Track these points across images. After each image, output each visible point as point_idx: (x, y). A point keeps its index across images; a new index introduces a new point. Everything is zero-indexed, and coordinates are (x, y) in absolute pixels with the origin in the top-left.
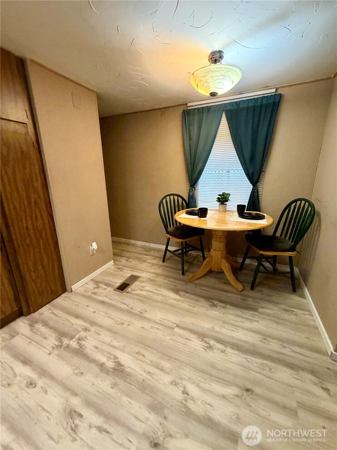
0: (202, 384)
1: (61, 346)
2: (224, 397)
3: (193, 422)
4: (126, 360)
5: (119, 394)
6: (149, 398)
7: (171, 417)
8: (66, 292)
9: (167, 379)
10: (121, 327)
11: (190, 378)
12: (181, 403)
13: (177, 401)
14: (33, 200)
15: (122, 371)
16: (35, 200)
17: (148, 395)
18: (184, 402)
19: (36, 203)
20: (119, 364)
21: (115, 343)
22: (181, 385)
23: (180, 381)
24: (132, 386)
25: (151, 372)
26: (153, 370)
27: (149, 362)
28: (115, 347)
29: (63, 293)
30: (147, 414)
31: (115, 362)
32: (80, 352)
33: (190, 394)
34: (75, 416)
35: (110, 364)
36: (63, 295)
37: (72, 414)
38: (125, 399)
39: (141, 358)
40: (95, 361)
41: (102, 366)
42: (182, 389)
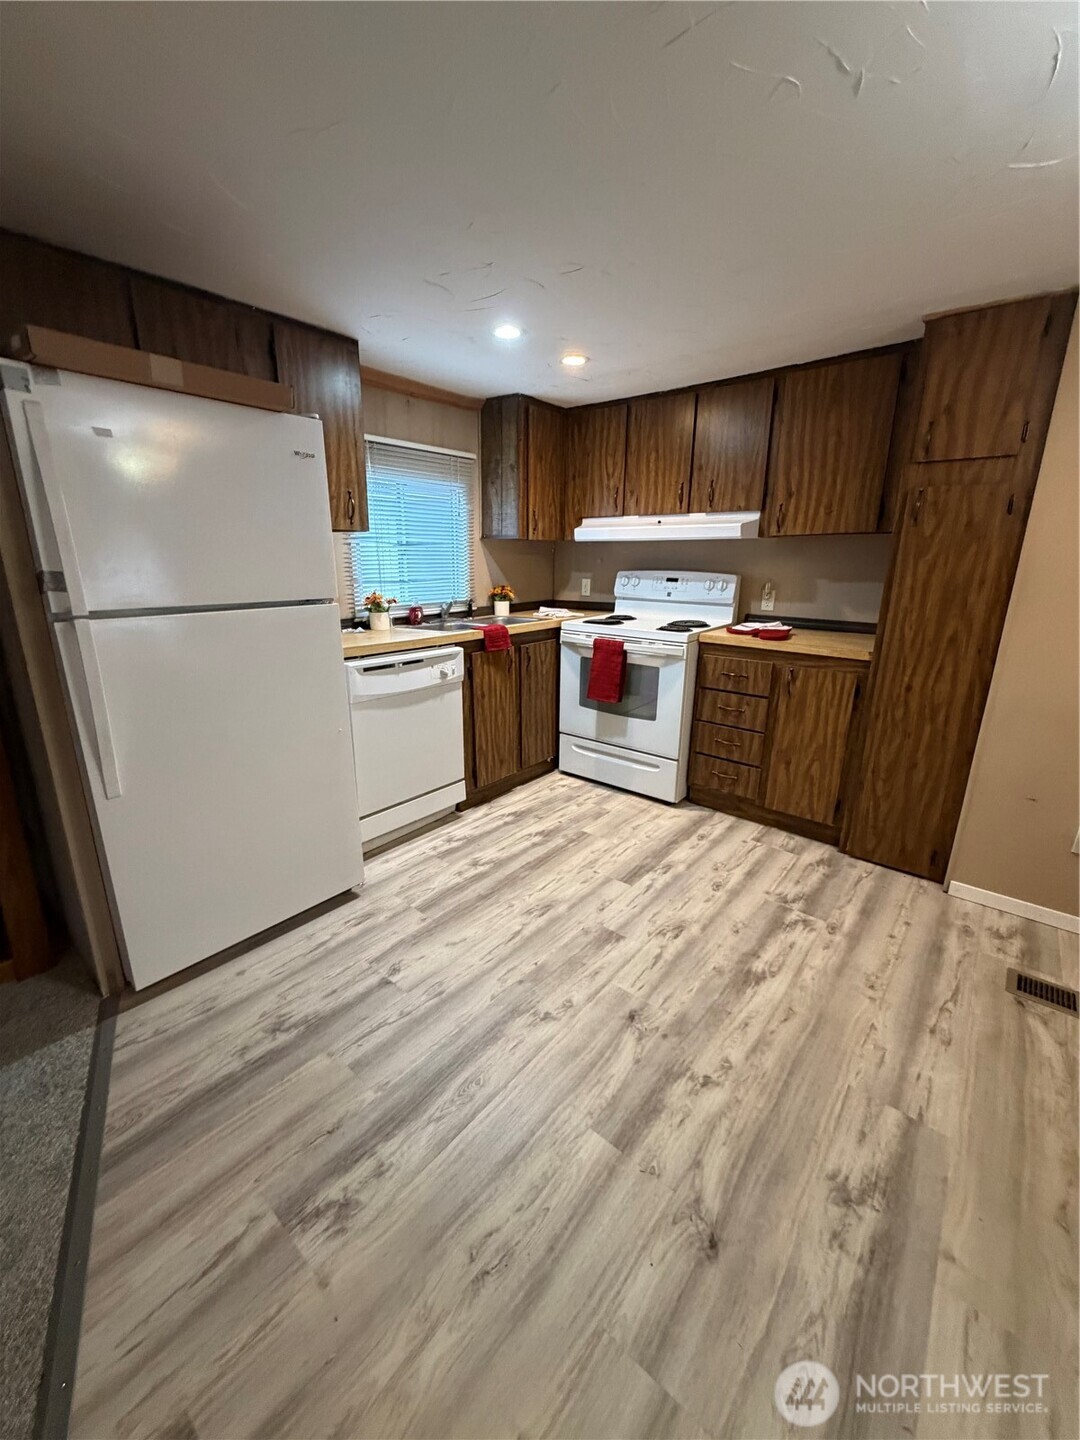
0: (725, 1123)
1: (786, 902)
2: (697, 1164)
3: (655, 1079)
4: (773, 990)
5: (703, 977)
6: (698, 1017)
7: (666, 1045)
8: (937, 885)
9: (736, 1055)
10: (860, 982)
11: (738, 1101)
12: (688, 1069)
13: (692, 1062)
14: (949, 632)
15: (745, 982)
16: (956, 633)
17: (703, 1016)
18: (688, 1074)
19: (953, 640)
20: (760, 978)
21: (807, 974)
22: (723, 1077)
23: (730, 1078)
24: (718, 995)
25: (748, 1029)
26: (754, 1032)
27: (772, 1027)
28: (799, 971)
29: (930, 879)
30: (672, 1012)
31: (764, 972)
32: (776, 925)
33: (704, 1089)
34: (676, 932)
35: (758, 966)
36: (924, 883)
37: (679, 929)
38: (697, 984)
39: (779, 1014)
40: (762, 944)
41: (755, 954)
42: (714, 1077)
